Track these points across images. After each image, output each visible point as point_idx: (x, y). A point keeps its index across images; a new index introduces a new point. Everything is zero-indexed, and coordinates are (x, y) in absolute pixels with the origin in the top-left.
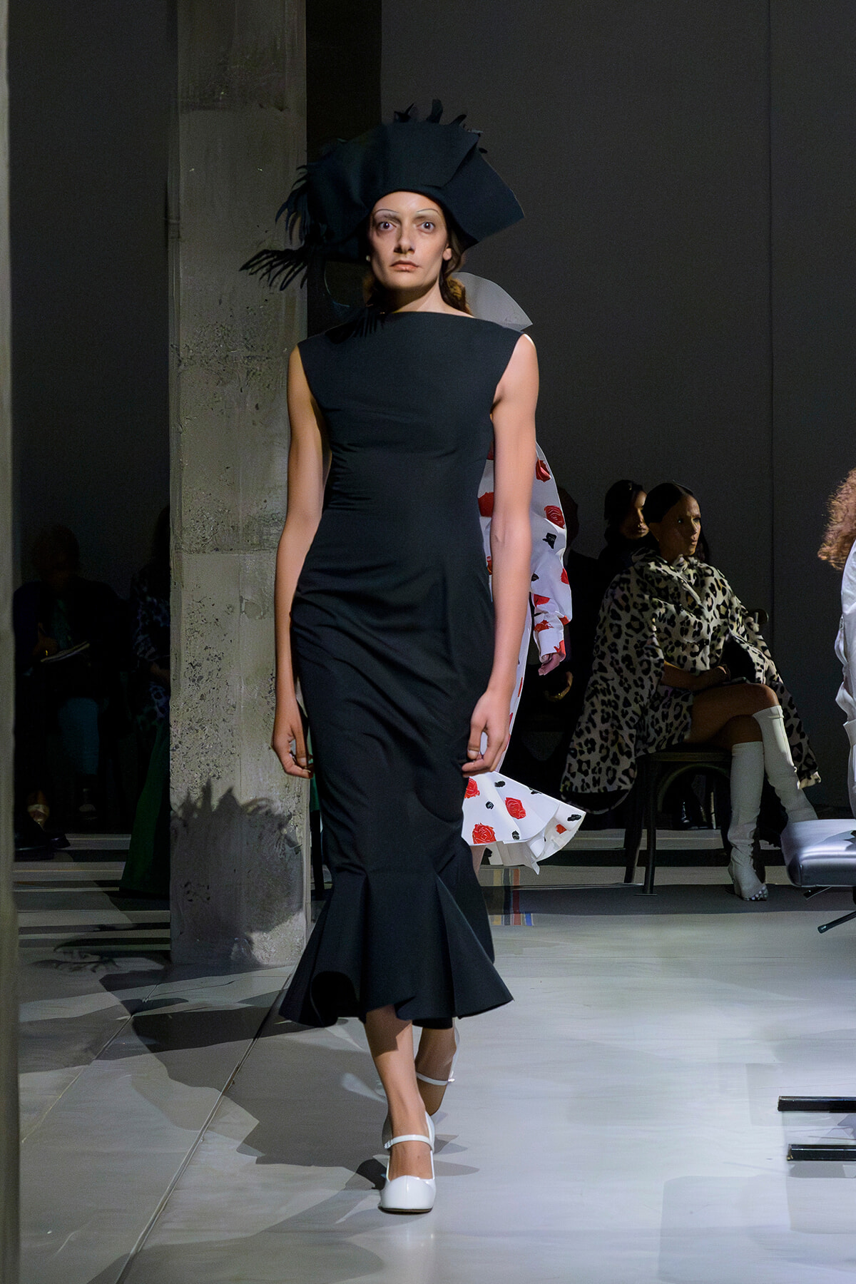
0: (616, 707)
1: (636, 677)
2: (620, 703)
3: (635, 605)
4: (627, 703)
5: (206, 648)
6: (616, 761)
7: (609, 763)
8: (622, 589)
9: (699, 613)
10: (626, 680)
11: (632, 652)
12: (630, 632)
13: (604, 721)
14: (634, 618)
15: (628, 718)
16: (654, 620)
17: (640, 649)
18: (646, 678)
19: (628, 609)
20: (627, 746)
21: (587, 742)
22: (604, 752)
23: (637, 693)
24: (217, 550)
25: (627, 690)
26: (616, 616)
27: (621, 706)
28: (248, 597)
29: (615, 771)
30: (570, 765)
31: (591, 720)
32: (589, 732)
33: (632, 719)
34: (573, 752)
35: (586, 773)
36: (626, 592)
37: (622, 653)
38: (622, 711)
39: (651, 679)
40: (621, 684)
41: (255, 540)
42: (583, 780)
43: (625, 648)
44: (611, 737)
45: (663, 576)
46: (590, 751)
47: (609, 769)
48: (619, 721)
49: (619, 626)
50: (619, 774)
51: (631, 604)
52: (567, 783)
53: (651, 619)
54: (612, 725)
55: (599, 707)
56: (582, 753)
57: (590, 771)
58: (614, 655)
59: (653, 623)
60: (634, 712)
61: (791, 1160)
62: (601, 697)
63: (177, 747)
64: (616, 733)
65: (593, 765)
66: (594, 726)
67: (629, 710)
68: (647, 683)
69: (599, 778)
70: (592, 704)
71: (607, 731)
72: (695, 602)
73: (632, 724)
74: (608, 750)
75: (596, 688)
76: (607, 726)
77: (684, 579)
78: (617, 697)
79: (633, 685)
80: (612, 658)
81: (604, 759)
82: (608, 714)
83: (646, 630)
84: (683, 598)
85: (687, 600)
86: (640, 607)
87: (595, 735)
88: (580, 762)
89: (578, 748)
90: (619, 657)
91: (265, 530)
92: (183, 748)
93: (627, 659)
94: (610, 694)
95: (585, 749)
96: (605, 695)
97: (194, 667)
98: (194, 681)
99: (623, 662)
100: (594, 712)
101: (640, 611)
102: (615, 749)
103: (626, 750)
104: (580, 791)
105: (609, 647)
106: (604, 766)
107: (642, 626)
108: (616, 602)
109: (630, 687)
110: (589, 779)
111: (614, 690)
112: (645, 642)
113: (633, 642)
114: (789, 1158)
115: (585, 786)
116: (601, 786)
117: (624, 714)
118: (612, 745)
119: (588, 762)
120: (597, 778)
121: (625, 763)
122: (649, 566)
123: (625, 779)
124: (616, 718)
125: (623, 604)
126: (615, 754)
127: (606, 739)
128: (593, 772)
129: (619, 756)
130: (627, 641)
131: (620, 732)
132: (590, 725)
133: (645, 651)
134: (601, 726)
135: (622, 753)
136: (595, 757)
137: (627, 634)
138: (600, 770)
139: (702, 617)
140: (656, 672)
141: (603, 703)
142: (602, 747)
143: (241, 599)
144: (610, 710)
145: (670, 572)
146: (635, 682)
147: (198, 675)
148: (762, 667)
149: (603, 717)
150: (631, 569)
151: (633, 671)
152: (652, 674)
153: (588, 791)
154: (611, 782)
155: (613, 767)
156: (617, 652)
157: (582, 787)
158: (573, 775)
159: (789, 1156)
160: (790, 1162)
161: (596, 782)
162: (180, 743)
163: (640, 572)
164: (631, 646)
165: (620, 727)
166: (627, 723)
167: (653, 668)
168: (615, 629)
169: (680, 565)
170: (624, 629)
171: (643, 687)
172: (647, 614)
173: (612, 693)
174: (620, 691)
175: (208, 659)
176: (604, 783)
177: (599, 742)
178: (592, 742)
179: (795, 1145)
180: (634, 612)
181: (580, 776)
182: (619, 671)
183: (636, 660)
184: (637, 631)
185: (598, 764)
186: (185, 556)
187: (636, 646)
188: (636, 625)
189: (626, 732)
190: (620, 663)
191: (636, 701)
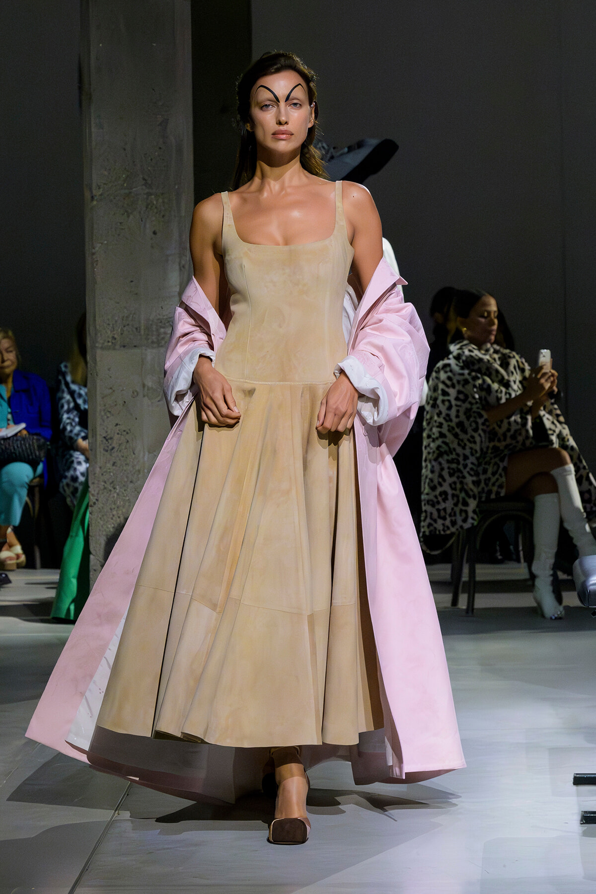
0: (458, 463)
1: (468, 436)
2: (461, 459)
3: (459, 382)
4: (466, 458)
5: (117, 425)
6: (466, 504)
7: (460, 506)
8: (446, 372)
9: (507, 385)
10: (462, 440)
11: (463, 417)
12: (459, 403)
13: (451, 475)
14: (459, 392)
15: (468, 469)
16: (475, 390)
17: (468, 414)
18: (476, 435)
19: (453, 386)
20: (471, 490)
21: (441, 494)
22: (455, 499)
23: (471, 448)
24: (124, 346)
25: (464, 448)
26: (445, 393)
27: (462, 462)
28: (149, 383)
29: (466, 512)
30: (431, 514)
31: (441, 476)
32: (441, 485)
33: (472, 469)
34: (431, 503)
35: (444, 519)
36: (449, 374)
37: (455, 420)
38: (463, 464)
39: (480, 435)
40: (459, 445)
41: (155, 339)
42: (443, 525)
43: (457, 416)
44: (458, 486)
45: (475, 359)
46: (445, 500)
47: (461, 511)
48: (462, 472)
49: (449, 401)
50: (471, 514)
51: (455, 381)
52: (432, 528)
53: (473, 389)
54: (458, 477)
55: (445, 465)
56: (438, 503)
57: (447, 516)
58: (450, 423)
59: (476, 393)
60: (472, 463)
61: (584, 823)
62: (446, 457)
63: (95, 503)
64: (461, 483)
65: (449, 511)
66: (444, 480)
67: (468, 462)
68: (478, 439)
69: (455, 520)
70: (440, 464)
71: (455, 483)
72: (503, 377)
73: (472, 473)
74: (458, 496)
75: (441, 451)
76: (454, 479)
77: (492, 361)
78: (458, 455)
79: (468, 443)
80: (449, 426)
81: (456, 505)
82: (453, 469)
83: (470, 399)
84: (494, 373)
85: (497, 376)
86: (462, 382)
87: (446, 487)
88: (438, 510)
89: (435, 500)
90: (453, 424)
91: (162, 330)
92: (99, 505)
93: (460, 425)
94: (452, 454)
95: (440, 499)
96: (448, 455)
97: (107, 440)
98: (107, 451)
99: (458, 427)
100: (442, 469)
101: (463, 386)
102: (463, 495)
103: (471, 493)
104: (442, 533)
105: (444, 418)
106: (457, 509)
107: (466, 397)
108: (443, 382)
109: (465, 444)
110: (448, 523)
111: (454, 449)
112: (471, 409)
113: (462, 410)
114: (582, 822)
115: (446, 529)
116: (457, 526)
117: (465, 466)
118: (461, 491)
119: (445, 509)
120: (454, 520)
121: (473, 504)
122: (464, 352)
123: (475, 517)
124: (459, 471)
125: (448, 383)
126: (464, 499)
127: (455, 489)
128: (450, 515)
129: (467, 499)
130: (458, 411)
131: (465, 481)
132: (440, 480)
133: (473, 415)
134: (449, 480)
135: (469, 497)
136: (449, 504)
137: (457, 406)
138: (455, 513)
139: (510, 389)
140: (483, 430)
141: (448, 461)
142: (453, 495)
143: (144, 386)
144: (454, 466)
145: (481, 356)
146: (469, 440)
147: (110, 447)
148: (554, 431)
149: (449, 473)
150: (451, 356)
151: (466, 432)
152: (480, 432)
153: (448, 532)
154: (465, 520)
155: (464, 508)
156: (451, 420)
157: (444, 530)
158: (435, 521)
159: (581, 820)
160: (583, 825)
161: (454, 523)
162: (97, 500)
163: (458, 358)
164: (461, 414)
165: (464, 477)
166: (468, 472)
167: (481, 427)
168: (447, 404)
169: (487, 350)
170: (453, 402)
171: (475, 442)
172: (469, 387)
173: (454, 453)
174: (459, 450)
175: (118, 434)
176: (460, 522)
177: (450, 492)
178: (444, 493)
179: (586, 812)
180: (458, 387)
181: (440, 522)
182: (456, 435)
183: (467, 424)
184: (464, 401)
185: (453, 509)
186: (99, 352)
187: (465, 413)
188: (461, 396)
189: (469, 479)
190: (456, 428)
191: (472, 454)
